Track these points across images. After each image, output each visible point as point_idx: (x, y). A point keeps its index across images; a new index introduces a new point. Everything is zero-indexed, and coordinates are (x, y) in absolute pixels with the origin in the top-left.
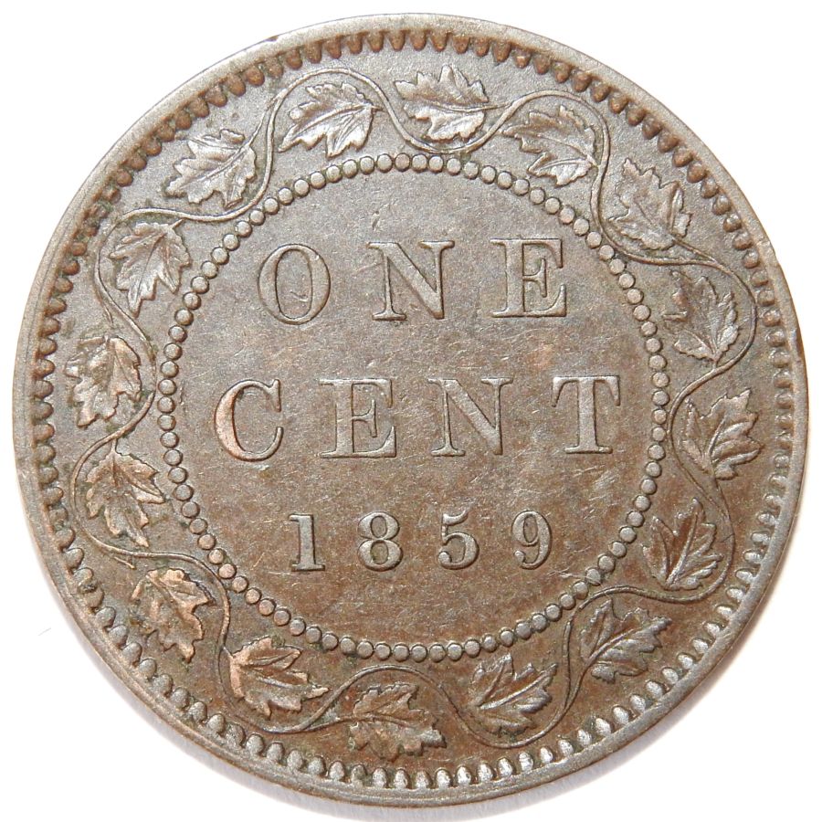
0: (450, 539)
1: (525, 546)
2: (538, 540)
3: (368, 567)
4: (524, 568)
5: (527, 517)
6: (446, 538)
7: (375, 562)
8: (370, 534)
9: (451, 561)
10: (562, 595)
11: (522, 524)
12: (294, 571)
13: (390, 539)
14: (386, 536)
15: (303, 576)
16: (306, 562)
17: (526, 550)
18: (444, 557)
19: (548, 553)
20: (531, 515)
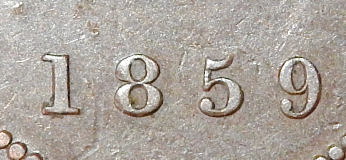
0: (213, 85)
1: (294, 94)
2: (307, 88)
3: (126, 112)
4: (291, 117)
5: (296, 63)
6: (209, 84)
7: (133, 108)
8: (129, 78)
9: (213, 107)
10: (331, 147)
11: (290, 71)
12: (47, 113)
13: (150, 83)
14: (145, 81)
15: (56, 120)
16: (60, 105)
17: (295, 98)
18: (206, 104)
19: (317, 102)
20: (300, 62)
